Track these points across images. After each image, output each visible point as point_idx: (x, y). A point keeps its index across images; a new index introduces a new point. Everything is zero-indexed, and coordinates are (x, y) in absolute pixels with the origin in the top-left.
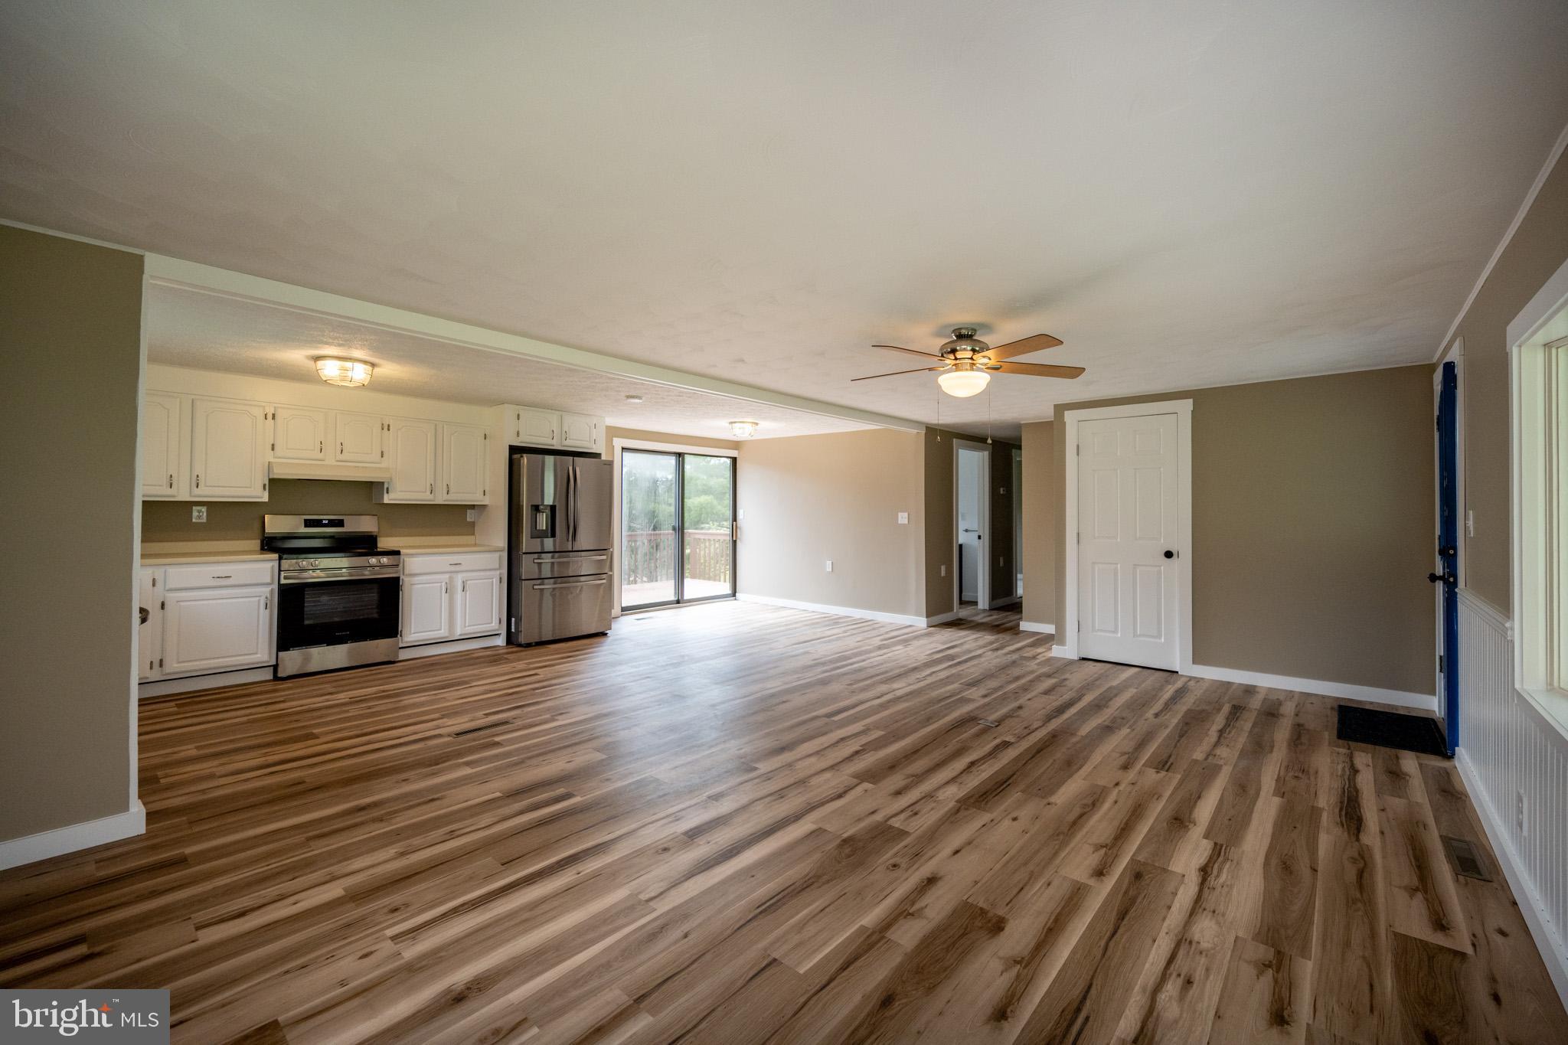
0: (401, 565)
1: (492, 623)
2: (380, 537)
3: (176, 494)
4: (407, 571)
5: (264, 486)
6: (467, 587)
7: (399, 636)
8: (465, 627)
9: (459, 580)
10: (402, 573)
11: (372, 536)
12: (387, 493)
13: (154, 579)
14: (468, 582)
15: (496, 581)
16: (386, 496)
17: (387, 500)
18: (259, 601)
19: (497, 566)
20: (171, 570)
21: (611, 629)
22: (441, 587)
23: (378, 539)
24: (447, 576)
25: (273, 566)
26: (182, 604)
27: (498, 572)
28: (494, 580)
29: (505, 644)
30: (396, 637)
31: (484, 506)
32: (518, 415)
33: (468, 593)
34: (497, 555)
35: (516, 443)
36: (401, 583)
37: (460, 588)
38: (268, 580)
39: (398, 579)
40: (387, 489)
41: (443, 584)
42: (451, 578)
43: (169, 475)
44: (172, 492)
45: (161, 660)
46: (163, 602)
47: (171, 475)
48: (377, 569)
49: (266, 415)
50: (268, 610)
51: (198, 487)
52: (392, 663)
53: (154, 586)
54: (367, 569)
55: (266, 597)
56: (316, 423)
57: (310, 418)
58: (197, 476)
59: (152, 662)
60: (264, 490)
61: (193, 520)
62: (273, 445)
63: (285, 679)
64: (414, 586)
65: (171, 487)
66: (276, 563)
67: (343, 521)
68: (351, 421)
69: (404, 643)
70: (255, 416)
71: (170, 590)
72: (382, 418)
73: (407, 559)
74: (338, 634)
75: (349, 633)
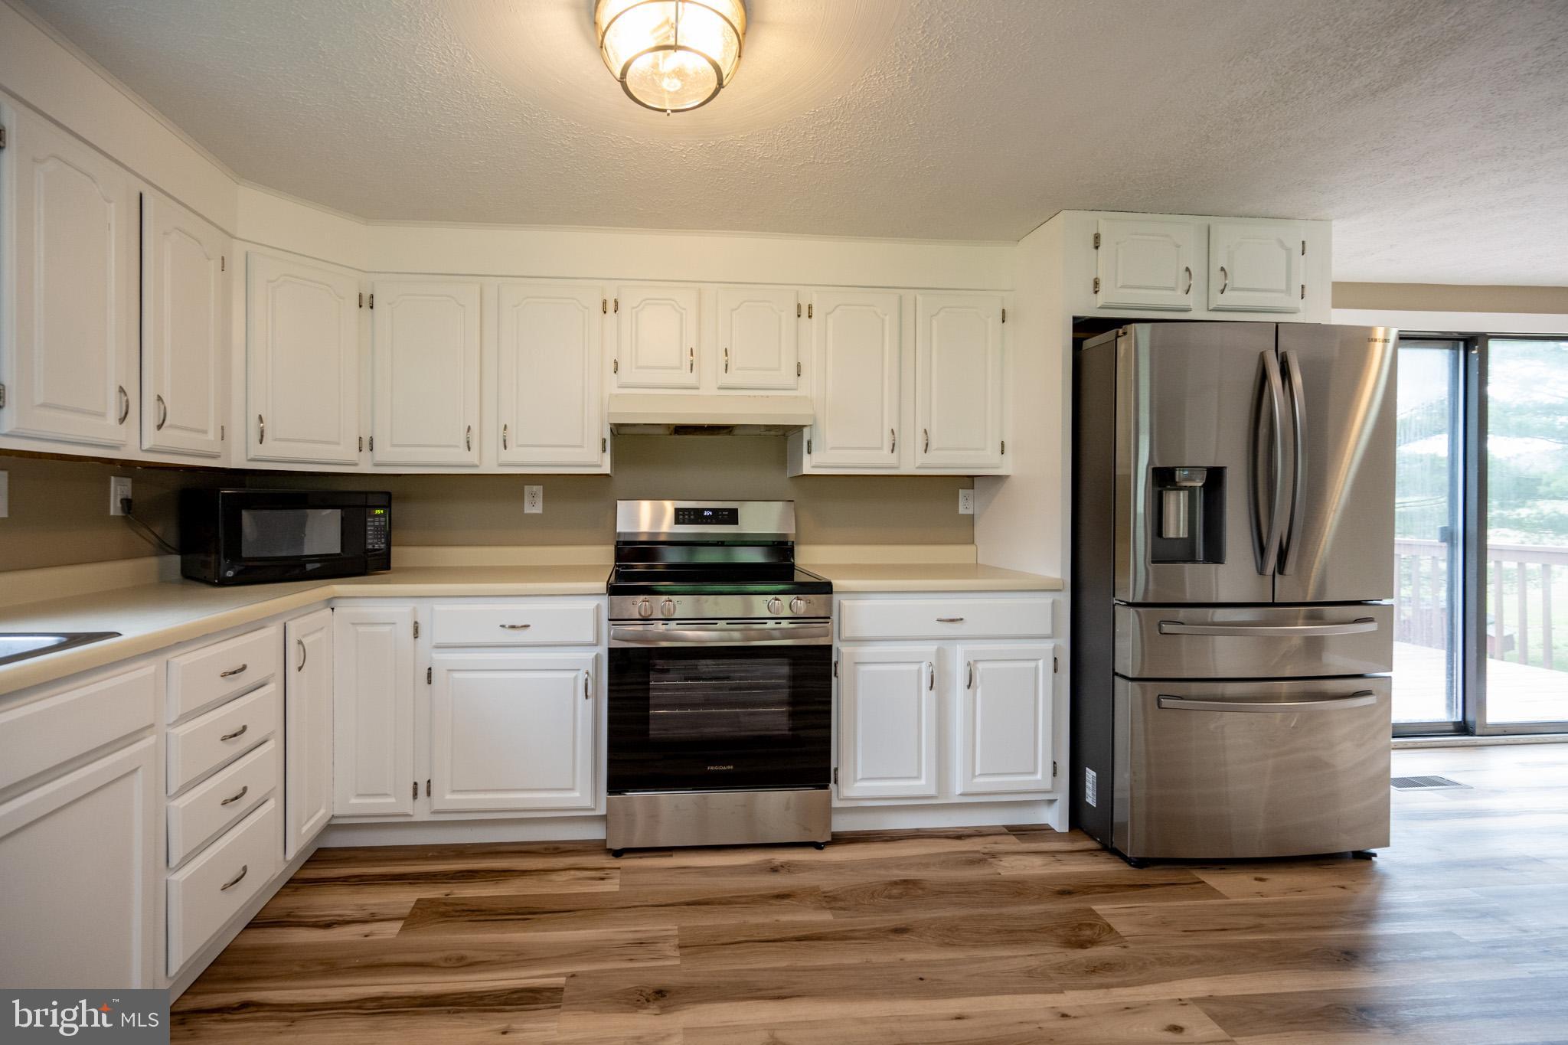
0: (835, 617)
1: (1034, 772)
2: (798, 544)
3: (477, 462)
4: (847, 633)
5: (604, 441)
6: (977, 679)
7: (832, 785)
8: (974, 776)
9: (959, 657)
10: (836, 635)
11: (786, 543)
12: (809, 452)
13: (416, 623)
14: (980, 666)
15: (1044, 666)
16: (806, 457)
17: (809, 465)
18: (576, 678)
19: (1048, 631)
20: (442, 607)
21: (1387, 844)
22: (919, 671)
23: (796, 548)
24: (931, 648)
25: (598, 607)
26: (456, 675)
27: (1048, 645)
28: (1041, 663)
29: (1067, 831)
30: (826, 787)
31: (998, 479)
32: (1097, 237)
33: (979, 691)
34: (1046, 600)
35: (1091, 309)
36: (834, 659)
37: (961, 680)
38: (590, 637)
39: (828, 648)
40: (809, 443)
41: (924, 666)
42: (940, 654)
43: (467, 427)
44: (471, 457)
45: (429, 781)
46: (430, 669)
47: (469, 427)
48: (785, 624)
49: (605, 303)
50: (590, 700)
51: (505, 447)
52: (818, 846)
53: (416, 638)
54: (766, 623)
55: (587, 673)
56: (684, 312)
57: (673, 302)
58: (506, 426)
59: (415, 784)
60: (604, 450)
61: (525, 509)
62: (616, 363)
63: (618, 854)
64: (862, 668)
65: (469, 449)
66: (604, 601)
67: (736, 511)
68: (742, 303)
69: (842, 800)
70: (587, 308)
71: (438, 647)
72: (797, 292)
73: (846, 603)
74: (712, 768)
75: (732, 767)
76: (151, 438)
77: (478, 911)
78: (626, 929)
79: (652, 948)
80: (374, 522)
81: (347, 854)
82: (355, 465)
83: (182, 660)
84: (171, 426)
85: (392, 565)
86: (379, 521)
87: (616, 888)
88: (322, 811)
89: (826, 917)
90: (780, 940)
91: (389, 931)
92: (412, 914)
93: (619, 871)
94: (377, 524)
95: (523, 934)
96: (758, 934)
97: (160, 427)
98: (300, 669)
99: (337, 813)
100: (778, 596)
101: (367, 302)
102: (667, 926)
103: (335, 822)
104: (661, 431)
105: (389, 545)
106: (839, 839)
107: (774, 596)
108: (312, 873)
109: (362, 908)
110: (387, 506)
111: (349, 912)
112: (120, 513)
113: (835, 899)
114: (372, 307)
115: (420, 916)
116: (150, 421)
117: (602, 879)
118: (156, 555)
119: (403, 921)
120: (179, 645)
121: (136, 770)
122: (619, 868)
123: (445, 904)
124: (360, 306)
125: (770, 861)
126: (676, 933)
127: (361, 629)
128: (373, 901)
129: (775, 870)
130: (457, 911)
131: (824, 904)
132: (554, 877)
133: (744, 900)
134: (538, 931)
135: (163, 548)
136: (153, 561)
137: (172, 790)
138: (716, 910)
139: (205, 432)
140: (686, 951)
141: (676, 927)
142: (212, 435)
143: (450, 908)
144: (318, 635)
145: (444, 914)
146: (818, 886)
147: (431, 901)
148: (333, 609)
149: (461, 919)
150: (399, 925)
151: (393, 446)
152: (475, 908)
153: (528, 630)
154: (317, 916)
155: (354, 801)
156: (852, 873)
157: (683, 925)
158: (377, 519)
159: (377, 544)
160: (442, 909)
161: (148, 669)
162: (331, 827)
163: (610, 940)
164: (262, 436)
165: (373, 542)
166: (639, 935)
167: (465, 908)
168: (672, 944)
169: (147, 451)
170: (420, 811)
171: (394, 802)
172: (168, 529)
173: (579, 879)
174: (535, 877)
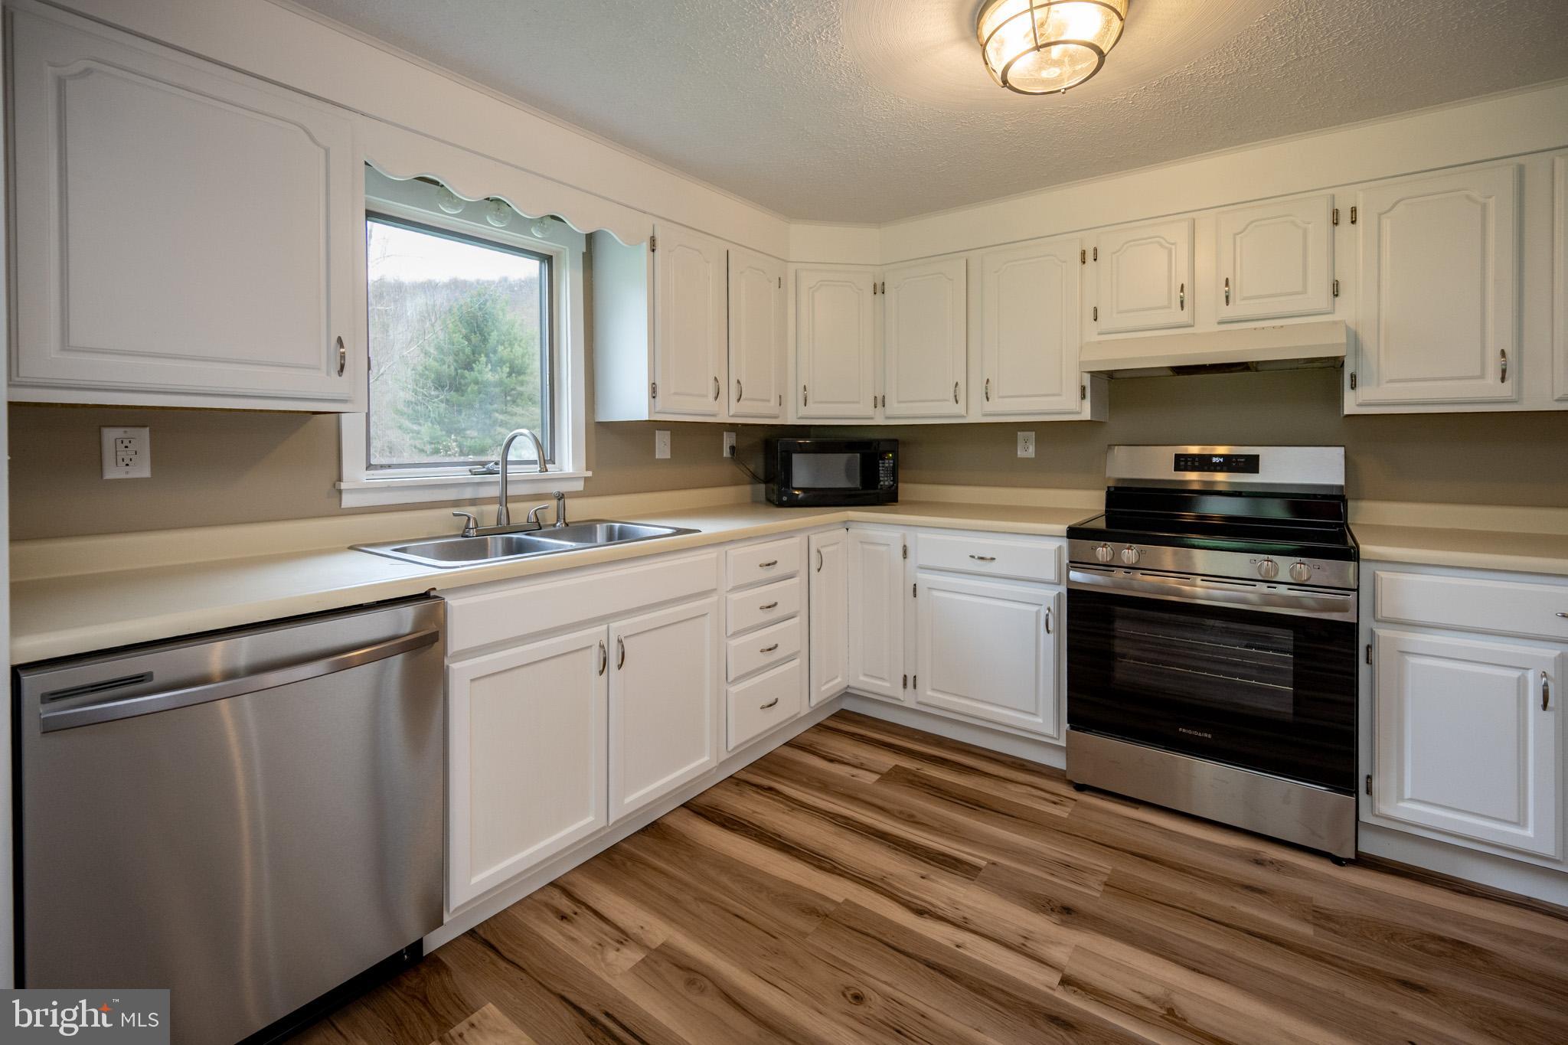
0: (1364, 590)
3: (963, 412)
4: (1384, 612)
5: (1083, 389)
10: (1365, 613)
11: (1334, 497)
12: (1354, 388)
13: (905, 546)
16: (1348, 394)
17: (1352, 403)
18: (1038, 613)
20: (923, 535)
22: (1524, 680)
23: (1350, 504)
24: (1544, 651)
25: (1060, 548)
26: (938, 593)
36: (1365, 643)
38: (1050, 576)
39: (1350, 631)
40: (1353, 377)
41: (1531, 675)
43: (955, 384)
44: (960, 409)
45: (915, 677)
46: (915, 585)
47: (957, 383)
48: (1282, 590)
49: (1084, 253)
50: (1051, 635)
51: (988, 399)
52: (1338, 861)
53: (905, 558)
54: (1255, 586)
55: (1049, 609)
56: (1173, 247)
57: (1161, 240)
58: (988, 380)
59: (905, 676)
60: (1083, 397)
61: (1019, 453)
62: (1096, 310)
63: (1080, 788)
64: (1413, 660)
65: (957, 402)
66: (1064, 543)
67: (1257, 457)
68: (1248, 225)
69: (1377, 816)
70: (1064, 262)
71: (922, 568)
72: (1333, 196)
73: (1385, 575)
74: (1184, 731)
75: (1210, 736)
76: (734, 407)
77: (936, 788)
78: (1060, 850)
79: (1079, 875)
80: (883, 463)
81: (858, 718)
82: (872, 418)
83: (735, 551)
84: (746, 399)
85: (899, 498)
86: (889, 463)
87: (1065, 815)
88: (839, 679)
89: (1307, 930)
90: (1227, 925)
91: (869, 779)
92: (889, 774)
93: (1074, 802)
94: (887, 465)
95: (966, 818)
96: (1202, 909)
97: (739, 400)
98: (819, 570)
99: (852, 684)
100: (1271, 557)
101: (879, 289)
102: (1105, 865)
103: (849, 691)
104: (1163, 373)
105: (895, 480)
106: (1364, 862)
107: (1266, 556)
108: (832, 724)
109: (856, 757)
110: (895, 452)
111: (847, 757)
112: (729, 456)
113: (1329, 918)
114: (883, 293)
115: (893, 776)
116: (734, 396)
117: (1055, 803)
118: (751, 483)
119: (880, 776)
120: (732, 541)
121: (706, 614)
122: (1075, 800)
123: (915, 776)
124: (875, 293)
125: (1257, 852)
126: (1109, 872)
127: (866, 547)
128: (864, 755)
129: (1259, 862)
130: (921, 783)
131: (1310, 918)
132: (1011, 787)
133: (1202, 874)
134: (978, 821)
135: (755, 479)
136: (748, 488)
137: (729, 634)
138: (1163, 870)
139: (769, 401)
140: (1107, 888)
141: (1110, 867)
142: (774, 401)
143: (916, 779)
144: (835, 547)
145: (911, 782)
146: (1311, 898)
147: (905, 769)
148: (847, 529)
149: (922, 789)
150: (877, 777)
151: (899, 402)
152: (935, 786)
153: (994, 563)
154: (828, 752)
155: (862, 678)
156: (1373, 904)
157: (1120, 868)
158: (887, 461)
159: (887, 480)
160: (910, 777)
161: (711, 554)
162: (846, 694)
163: (1042, 853)
164: (806, 400)
165: (885, 481)
166: (1068, 859)
167: (927, 783)
168: (1100, 879)
169: (732, 416)
170: (908, 699)
171: (888, 686)
172: (757, 464)
173: (1033, 796)
174: (993, 781)
